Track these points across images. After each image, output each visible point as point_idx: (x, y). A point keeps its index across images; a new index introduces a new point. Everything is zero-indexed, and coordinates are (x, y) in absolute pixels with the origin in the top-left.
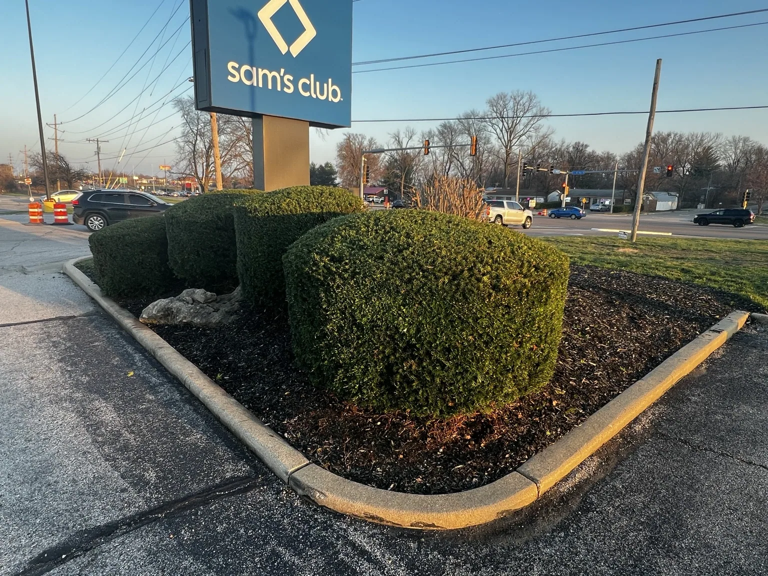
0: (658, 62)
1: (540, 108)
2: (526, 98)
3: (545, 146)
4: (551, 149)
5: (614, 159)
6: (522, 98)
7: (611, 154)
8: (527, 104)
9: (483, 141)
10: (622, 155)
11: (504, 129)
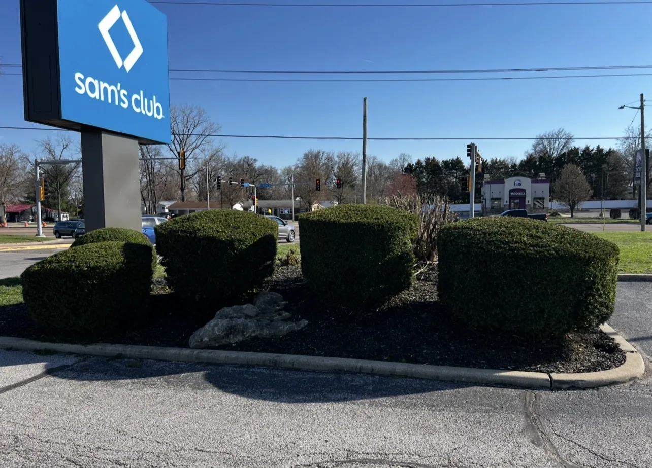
0: (365, 99)
1: (210, 123)
2: (195, 112)
3: (218, 160)
4: (225, 162)
5: (276, 172)
6: (192, 111)
7: (274, 168)
8: (197, 118)
9: (154, 153)
10: (283, 168)
11: (175, 140)
